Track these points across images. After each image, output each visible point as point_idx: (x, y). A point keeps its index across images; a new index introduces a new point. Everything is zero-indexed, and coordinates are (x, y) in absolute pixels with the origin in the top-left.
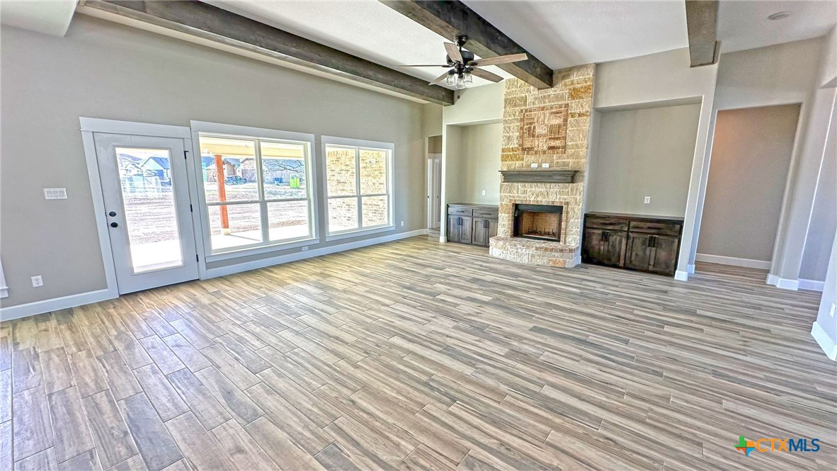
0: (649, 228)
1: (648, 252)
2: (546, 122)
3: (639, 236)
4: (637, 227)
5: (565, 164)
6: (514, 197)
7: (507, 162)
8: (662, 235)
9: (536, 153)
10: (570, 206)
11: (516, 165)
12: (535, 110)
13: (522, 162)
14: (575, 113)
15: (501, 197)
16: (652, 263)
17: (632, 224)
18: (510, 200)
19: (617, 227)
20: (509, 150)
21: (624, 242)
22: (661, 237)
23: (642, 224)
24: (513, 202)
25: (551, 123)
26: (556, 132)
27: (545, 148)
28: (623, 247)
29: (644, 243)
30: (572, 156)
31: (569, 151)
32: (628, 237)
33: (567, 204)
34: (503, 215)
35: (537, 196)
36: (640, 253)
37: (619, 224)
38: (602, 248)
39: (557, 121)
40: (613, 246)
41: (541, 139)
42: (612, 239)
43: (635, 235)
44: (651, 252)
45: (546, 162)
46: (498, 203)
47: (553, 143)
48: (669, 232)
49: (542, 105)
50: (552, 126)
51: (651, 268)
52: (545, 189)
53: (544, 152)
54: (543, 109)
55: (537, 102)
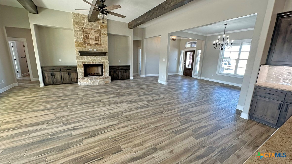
0: (124, 68)
1: (124, 74)
2: (93, 34)
3: (123, 70)
4: (122, 68)
5: (101, 50)
6: (83, 61)
7: (79, 48)
8: (127, 69)
9: (91, 45)
10: (105, 64)
11: (83, 49)
12: (88, 29)
13: (85, 48)
14: (103, 33)
15: (77, 62)
16: (126, 77)
17: (121, 67)
18: (82, 63)
19: (117, 69)
20: (78, 42)
21: (119, 72)
22: (127, 70)
23: (122, 67)
24: (84, 63)
25: (95, 35)
26: (97, 39)
27: (94, 44)
28: (119, 74)
29: (123, 72)
30: (104, 47)
31: (103, 46)
32: (120, 71)
33: (104, 63)
34: (80, 69)
35: (93, 61)
36: (123, 75)
37: (118, 68)
38: (114, 75)
39: (97, 35)
40: (117, 74)
41: (92, 40)
42: (116, 72)
43: (122, 70)
44: (125, 74)
45: (95, 49)
46: (76, 64)
47: (97, 42)
48: (128, 69)
49: (91, 28)
50: (95, 36)
51: (126, 78)
52: (96, 58)
53: (94, 45)
54: (91, 29)
55: (88, 26)
